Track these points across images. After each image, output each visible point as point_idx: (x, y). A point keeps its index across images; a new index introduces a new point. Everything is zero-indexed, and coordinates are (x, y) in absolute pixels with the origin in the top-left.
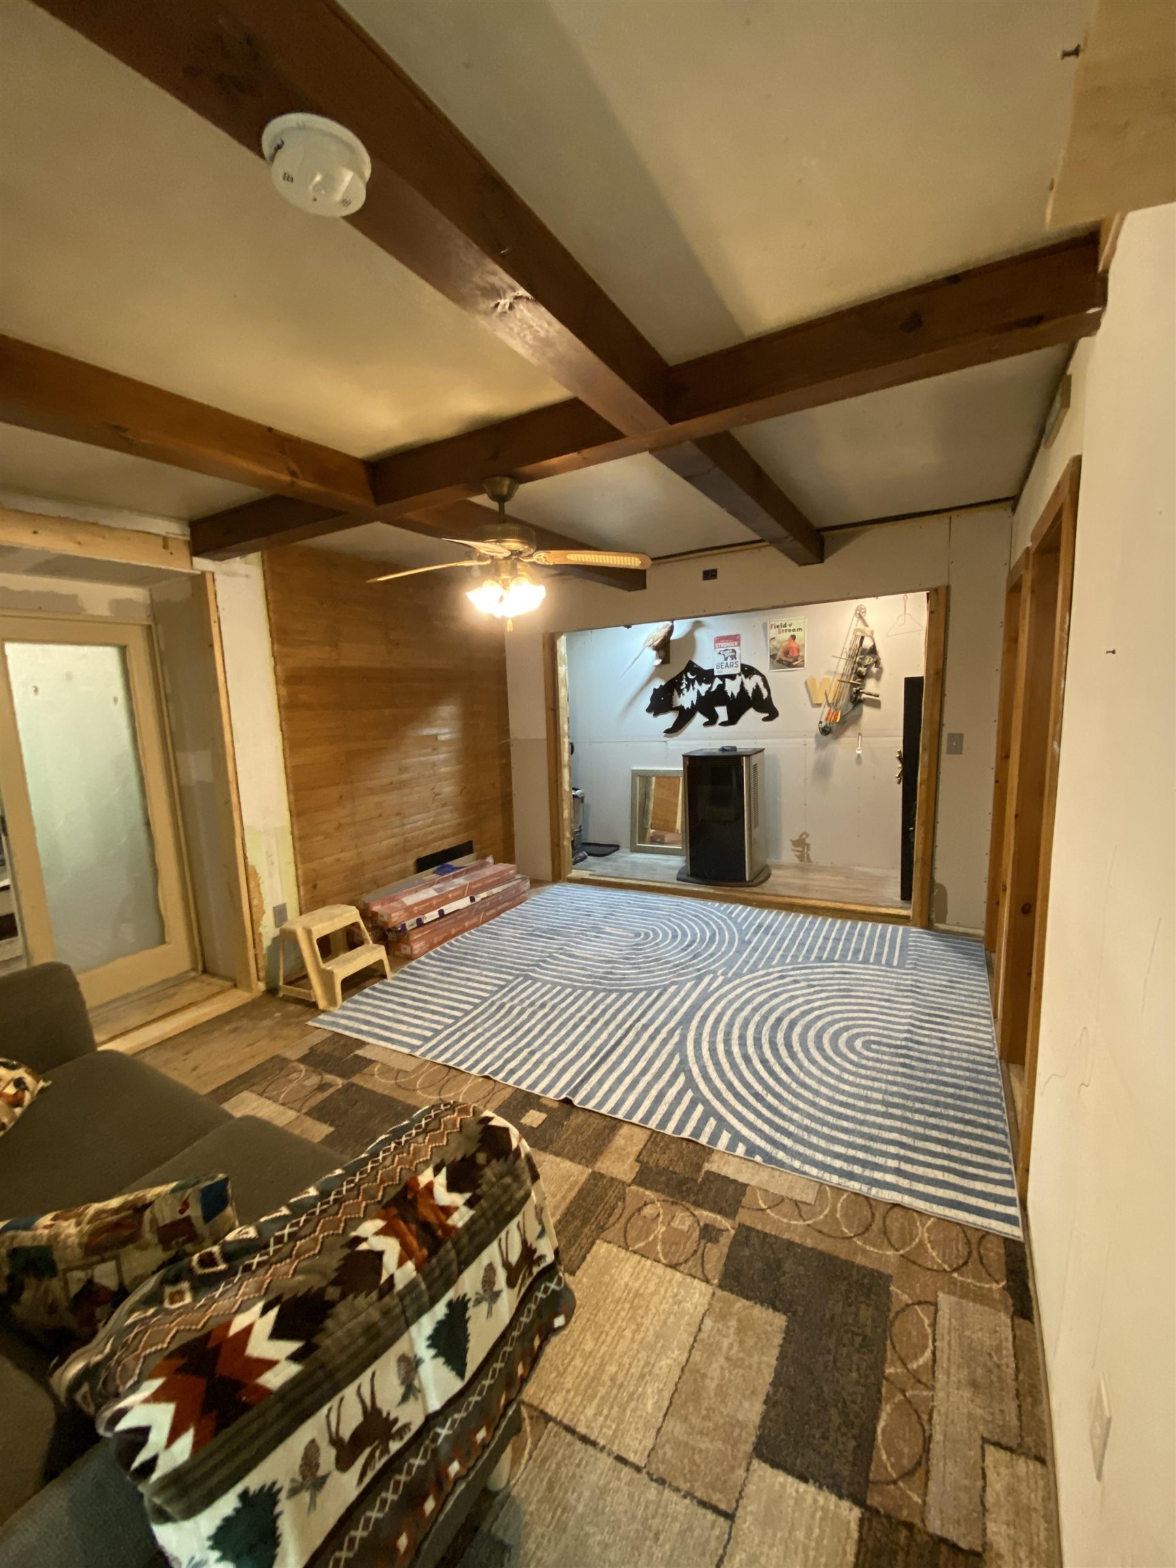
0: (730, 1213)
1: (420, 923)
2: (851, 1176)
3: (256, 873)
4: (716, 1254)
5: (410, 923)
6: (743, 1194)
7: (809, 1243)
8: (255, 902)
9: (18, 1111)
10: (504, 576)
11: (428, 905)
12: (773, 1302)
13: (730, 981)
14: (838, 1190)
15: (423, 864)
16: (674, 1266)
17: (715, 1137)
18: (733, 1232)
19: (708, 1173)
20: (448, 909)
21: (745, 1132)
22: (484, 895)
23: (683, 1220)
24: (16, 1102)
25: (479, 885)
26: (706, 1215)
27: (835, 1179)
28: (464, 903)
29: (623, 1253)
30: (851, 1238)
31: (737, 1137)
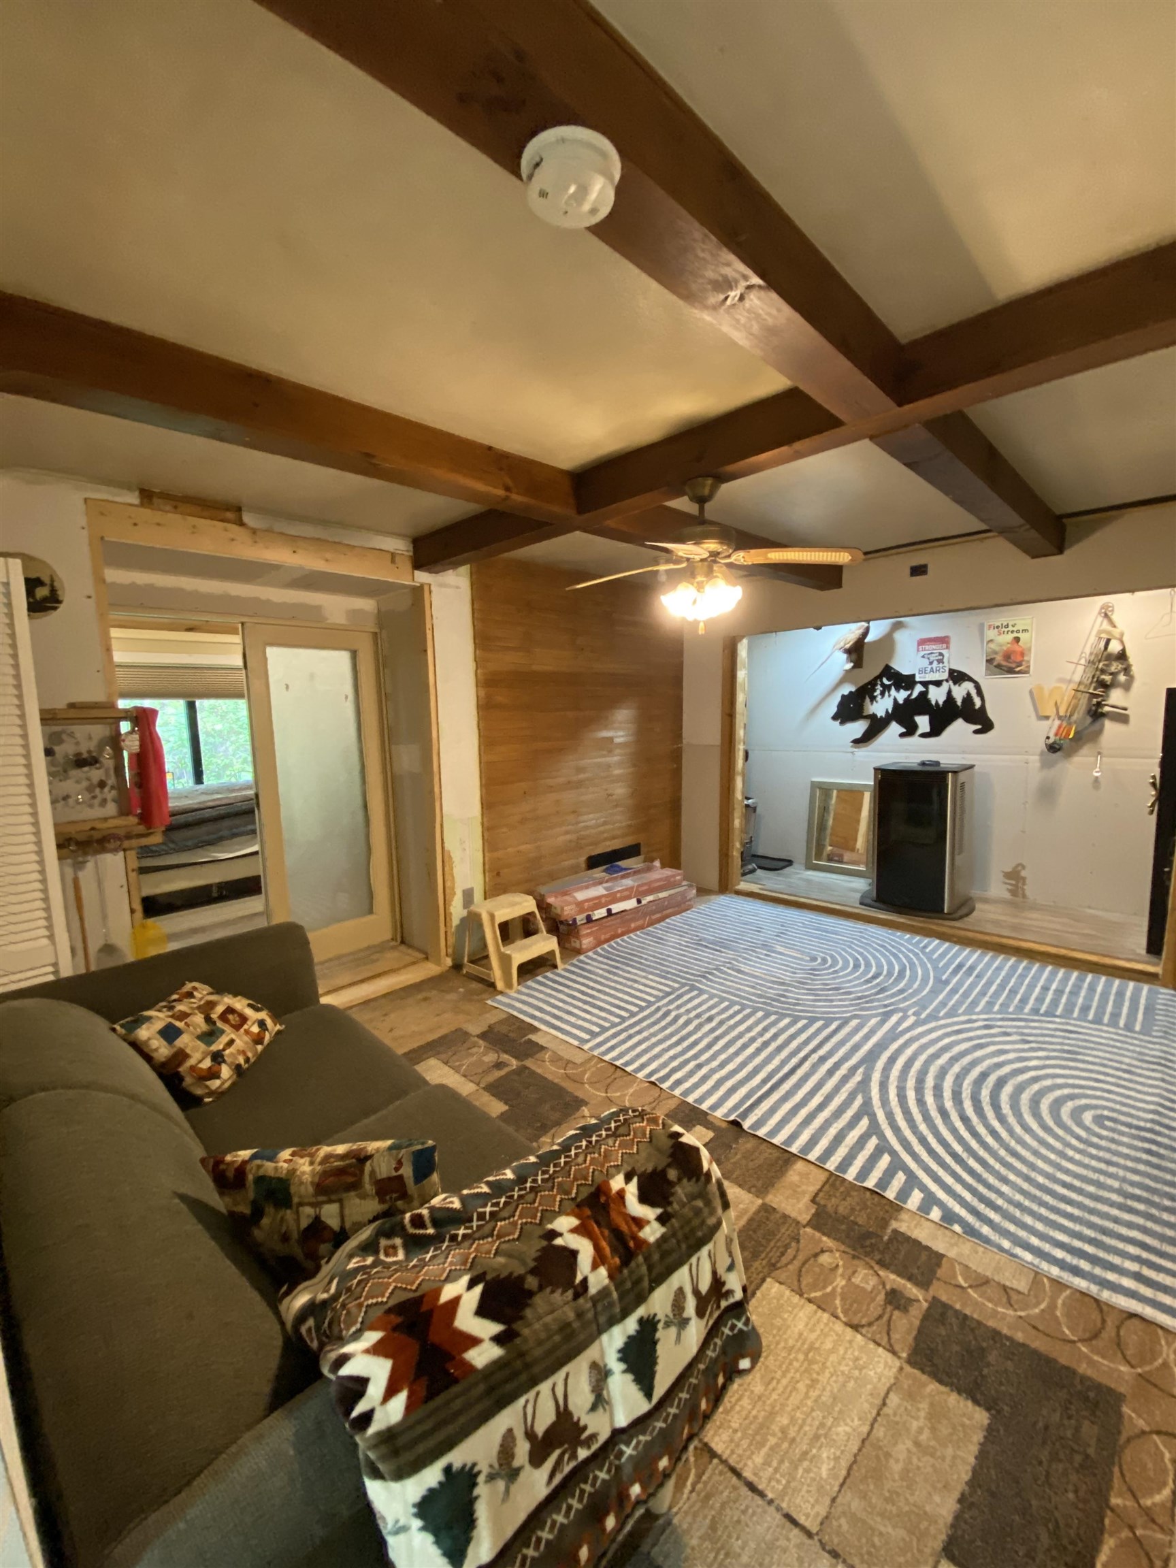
0: (924, 1284)
1: (589, 919)
2: (1076, 1271)
3: (450, 857)
4: (905, 1326)
5: (581, 919)
6: (939, 1265)
7: (1019, 1337)
8: (448, 884)
9: (260, 1048)
10: (700, 578)
11: (597, 903)
12: (973, 1392)
13: (924, 1022)
14: (1058, 1284)
15: (593, 862)
16: (856, 1327)
17: (904, 1194)
18: (925, 1305)
19: (896, 1232)
20: (616, 908)
21: (941, 1195)
22: (650, 898)
23: (866, 1278)
24: (258, 1040)
25: (645, 888)
26: (894, 1280)
27: (1055, 1271)
28: (631, 904)
29: (796, 1298)
30: (1074, 1342)
31: (930, 1200)
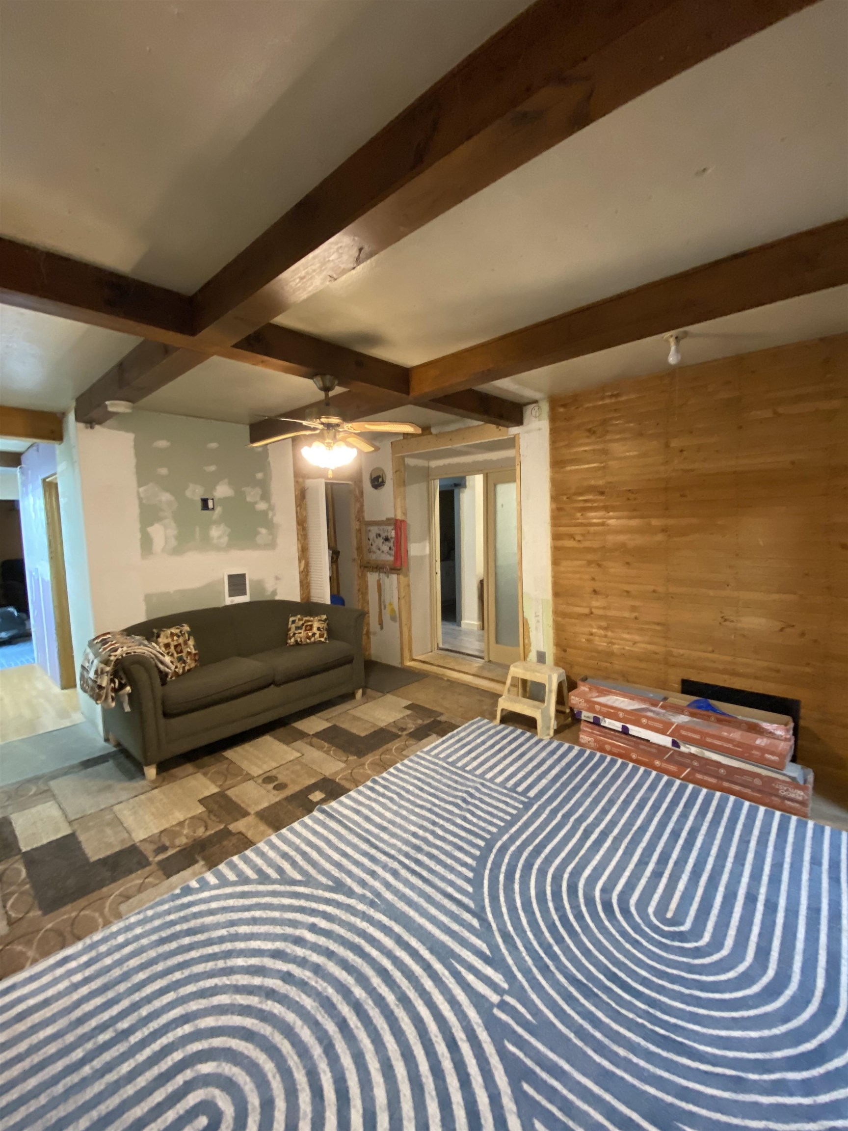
0: (160, 863)
1: (596, 722)
2: (104, 940)
4: (148, 850)
5: (586, 715)
6: (165, 874)
7: (105, 889)
8: (526, 641)
11: (613, 714)
12: (103, 862)
14: (107, 923)
16: (161, 832)
17: (220, 876)
18: (151, 859)
19: (197, 862)
20: (634, 730)
21: (205, 894)
22: (693, 750)
23: (182, 841)
25: (697, 737)
26: (170, 852)
27: (114, 928)
28: (665, 741)
29: (190, 816)
30: (80, 912)
31: (204, 885)
